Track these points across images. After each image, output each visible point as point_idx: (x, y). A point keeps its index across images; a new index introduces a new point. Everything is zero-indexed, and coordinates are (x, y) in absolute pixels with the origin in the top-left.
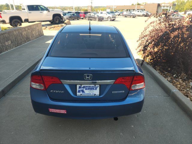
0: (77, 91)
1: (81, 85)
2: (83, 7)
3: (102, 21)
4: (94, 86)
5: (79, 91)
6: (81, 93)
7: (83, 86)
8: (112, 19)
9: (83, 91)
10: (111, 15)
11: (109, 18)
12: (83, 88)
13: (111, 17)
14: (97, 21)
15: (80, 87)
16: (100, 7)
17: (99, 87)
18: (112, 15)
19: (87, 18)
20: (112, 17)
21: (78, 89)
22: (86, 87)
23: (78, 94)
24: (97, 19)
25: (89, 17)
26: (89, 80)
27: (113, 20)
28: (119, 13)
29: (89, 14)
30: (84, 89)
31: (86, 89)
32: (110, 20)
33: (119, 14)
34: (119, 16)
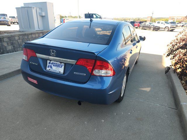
0: (47, 67)
1: (51, 61)
2: (143, 18)
3: (157, 31)
4: (60, 63)
5: (48, 67)
6: (50, 68)
7: (52, 62)
8: (171, 29)
9: (51, 67)
10: (169, 26)
11: (167, 28)
12: (51, 64)
13: (169, 27)
14: (152, 30)
15: (49, 63)
16: (163, 18)
17: (64, 66)
18: (171, 25)
19: (141, 27)
20: (171, 28)
21: (48, 64)
22: (54, 63)
23: (48, 69)
24: (152, 29)
25: (143, 27)
26: (54, 57)
27: (172, 31)
28: (183, 24)
29: (144, 23)
30: (52, 66)
31: (54, 66)
32: (167, 30)
33: (183, 26)
34: (182, 27)
